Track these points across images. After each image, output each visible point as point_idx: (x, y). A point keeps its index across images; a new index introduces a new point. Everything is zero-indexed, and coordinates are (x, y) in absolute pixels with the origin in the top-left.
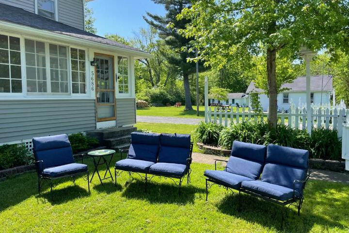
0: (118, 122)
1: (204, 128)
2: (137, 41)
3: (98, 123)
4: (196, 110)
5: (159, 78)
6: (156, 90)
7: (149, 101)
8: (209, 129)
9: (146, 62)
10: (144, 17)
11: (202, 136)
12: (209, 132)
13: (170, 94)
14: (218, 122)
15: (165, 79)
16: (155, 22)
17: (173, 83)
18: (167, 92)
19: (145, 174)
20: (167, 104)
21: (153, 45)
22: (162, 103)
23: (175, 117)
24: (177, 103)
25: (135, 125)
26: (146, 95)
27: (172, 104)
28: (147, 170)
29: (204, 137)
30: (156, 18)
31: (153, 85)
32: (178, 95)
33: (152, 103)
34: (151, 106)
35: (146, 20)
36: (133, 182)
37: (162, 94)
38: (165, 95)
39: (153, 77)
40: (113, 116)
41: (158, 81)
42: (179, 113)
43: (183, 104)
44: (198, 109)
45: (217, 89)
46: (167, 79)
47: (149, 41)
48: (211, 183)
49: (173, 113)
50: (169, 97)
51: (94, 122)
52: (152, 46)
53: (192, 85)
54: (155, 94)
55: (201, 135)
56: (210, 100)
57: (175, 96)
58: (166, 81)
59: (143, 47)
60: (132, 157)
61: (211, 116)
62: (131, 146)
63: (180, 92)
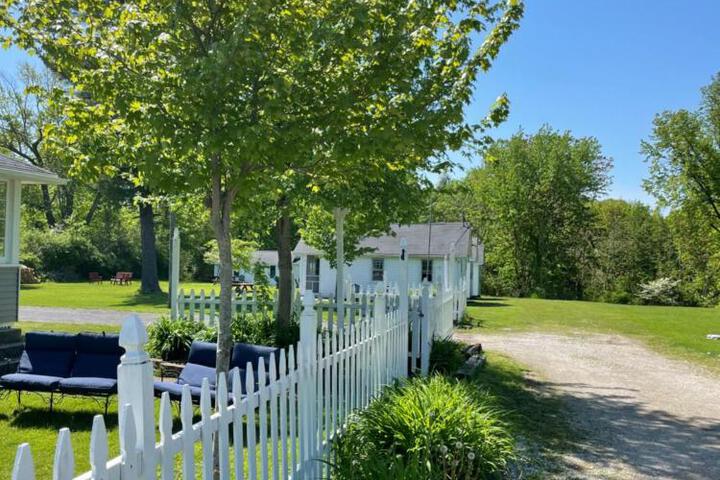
1: (167, 329)
2: (7, 95)
4: (167, 291)
5: (70, 203)
6: (59, 237)
7: (39, 266)
8: (176, 331)
9: (31, 154)
11: (162, 345)
12: (176, 338)
13: (102, 249)
14: (197, 317)
15: (90, 204)
17: (109, 218)
18: (93, 242)
19: (50, 394)
20: (91, 275)
22: (77, 272)
23: (112, 310)
24: (119, 274)
26: (30, 249)
27: (106, 274)
28: (52, 388)
29: (166, 346)
31: (52, 221)
32: (122, 250)
33: (45, 270)
34: (43, 280)
36: (26, 411)
37: (78, 248)
38: (86, 251)
39: (51, 196)
41: (67, 210)
42: (120, 300)
43: (135, 277)
46: (94, 206)
50: (97, 254)
54: (55, 246)
55: (159, 342)
56: (213, 266)
57: (115, 252)
58: (92, 211)
59: (26, 115)
60: (26, 371)
61: (183, 306)
62: (25, 353)
63: (131, 242)
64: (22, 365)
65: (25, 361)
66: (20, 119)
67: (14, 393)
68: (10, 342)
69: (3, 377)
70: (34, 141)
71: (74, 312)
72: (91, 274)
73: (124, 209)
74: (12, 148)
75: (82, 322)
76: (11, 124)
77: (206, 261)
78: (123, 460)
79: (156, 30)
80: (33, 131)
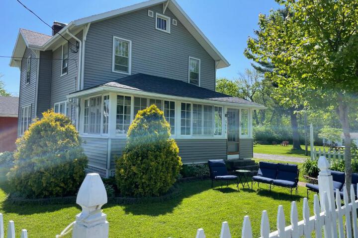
0: (241, 155)
1: (310, 164)
2: (242, 81)
3: (228, 156)
4: (305, 149)
5: (264, 116)
6: (261, 128)
7: (254, 139)
8: (314, 165)
9: (250, 100)
10: (252, 64)
11: (308, 170)
12: (314, 168)
13: (276, 133)
15: (271, 116)
16: (263, 68)
17: (278, 121)
18: (273, 130)
19: (269, 185)
21: (258, 84)
22: (268, 141)
23: (282, 155)
24: (284, 142)
25: (252, 159)
27: (278, 142)
28: (270, 182)
29: (310, 171)
30: (263, 64)
31: (258, 123)
32: (284, 133)
33: (257, 140)
34: (256, 144)
35: (254, 67)
36: (261, 190)
37: (268, 132)
38: (271, 133)
40: (237, 151)
41: (263, 119)
42: (286, 152)
43: (290, 143)
44: (307, 148)
45: (329, 129)
46: (273, 117)
47: (254, 80)
48: (310, 191)
49: (280, 151)
50: (275, 135)
51: (226, 154)
52: (257, 86)
53: (301, 123)
54: (259, 131)
56: (322, 139)
57: (281, 134)
58: (272, 119)
59: (248, 86)
60: (260, 175)
61: (316, 155)
62: (259, 169)
63: (287, 130)
64: (259, 173)
65: (260, 172)
66: (247, 89)
67: (257, 183)
68: (251, 165)
69: (254, 177)
70: (251, 95)
71: (269, 156)
72: (273, 142)
73: (283, 117)
74: (244, 98)
75: (273, 160)
76: (244, 90)
77: (319, 137)
78: (325, 214)
79: (313, 45)
80: (251, 92)
